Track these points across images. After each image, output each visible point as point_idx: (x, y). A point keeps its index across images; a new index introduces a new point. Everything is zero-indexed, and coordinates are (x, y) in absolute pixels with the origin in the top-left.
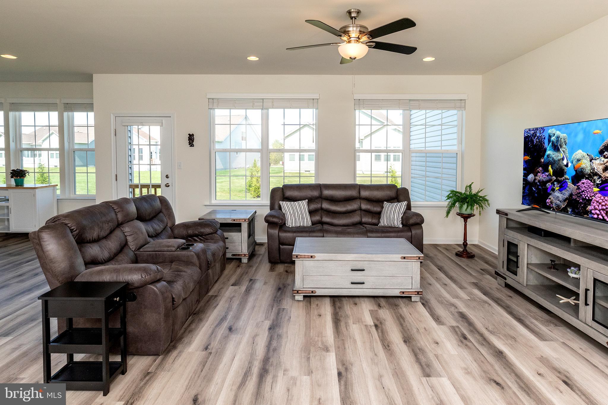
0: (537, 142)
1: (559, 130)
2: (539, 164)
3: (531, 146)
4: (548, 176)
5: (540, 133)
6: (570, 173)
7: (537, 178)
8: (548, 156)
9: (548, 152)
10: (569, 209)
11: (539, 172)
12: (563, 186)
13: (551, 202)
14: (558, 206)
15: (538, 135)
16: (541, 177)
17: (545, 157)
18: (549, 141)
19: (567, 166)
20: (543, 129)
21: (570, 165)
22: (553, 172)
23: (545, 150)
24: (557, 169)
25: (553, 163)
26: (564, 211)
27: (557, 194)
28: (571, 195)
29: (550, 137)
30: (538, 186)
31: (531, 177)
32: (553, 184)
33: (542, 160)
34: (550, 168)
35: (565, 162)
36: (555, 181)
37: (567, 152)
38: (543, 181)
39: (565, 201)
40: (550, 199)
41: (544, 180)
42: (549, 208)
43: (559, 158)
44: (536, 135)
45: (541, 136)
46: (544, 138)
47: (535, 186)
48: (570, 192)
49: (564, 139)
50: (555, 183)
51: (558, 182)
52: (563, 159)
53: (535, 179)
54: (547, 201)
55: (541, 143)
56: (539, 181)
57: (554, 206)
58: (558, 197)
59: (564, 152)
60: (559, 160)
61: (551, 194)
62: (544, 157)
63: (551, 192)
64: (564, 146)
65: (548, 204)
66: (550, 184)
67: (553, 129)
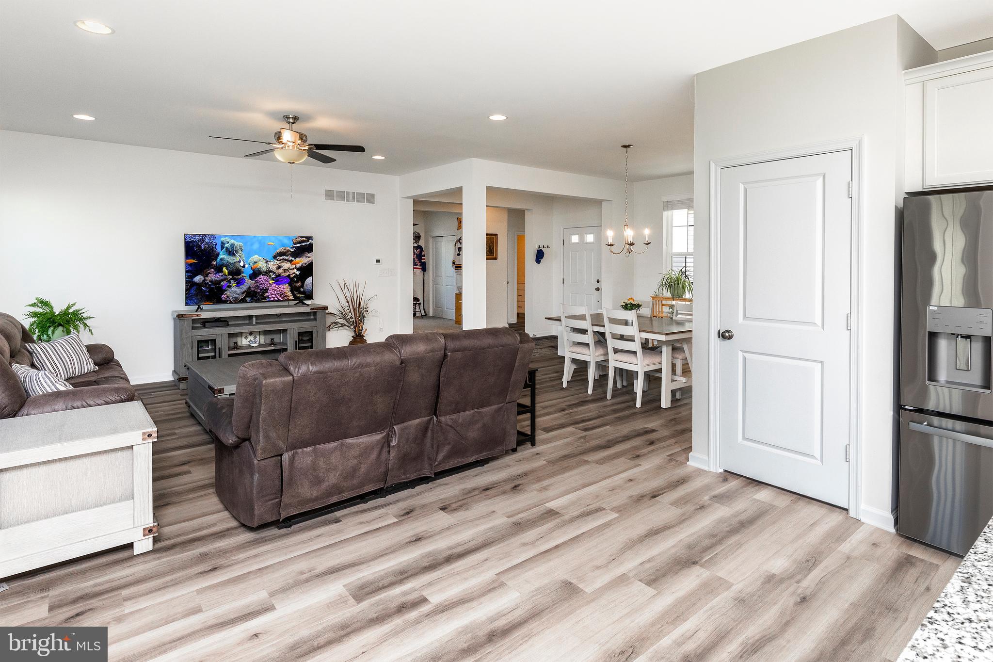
0: (205, 247)
1: (234, 240)
2: (210, 266)
3: (197, 250)
4: (222, 276)
5: (210, 240)
6: (247, 272)
7: (209, 278)
8: (222, 259)
9: (221, 256)
10: (247, 299)
11: (211, 274)
12: (240, 283)
13: (228, 297)
14: (236, 298)
15: (207, 241)
16: (213, 277)
17: (218, 260)
18: (222, 247)
19: (244, 266)
20: (214, 236)
21: (247, 266)
22: (228, 273)
23: (218, 255)
24: (233, 269)
25: (228, 265)
26: (243, 301)
27: (234, 289)
28: (249, 288)
29: (223, 244)
30: (210, 285)
31: (198, 279)
32: (229, 281)
33: (215, 263)
34: (224, 269)
35: (242, 264)
36: (231, 279)
37: (243, 256)
38: (216, 281)
39: (243, 293)
40: (226, 294)
41: (218, 279)
42: (225, 302)
43: (235, 261)
44: (204, 241)
45: (211, 243)
46: (216, 244)
47: (206, 286)
48: (248, 286)
49: (240, 247)
50: (232, 281)
51: (235, 279)
52: (239, 262)
53: (205, 280)
54: (222, 296)
55: (212, 249)
56: (211, 281)
57: (231, 299)
58: (235, 291)
59: (240, 256)
60: (235, 263)
61: (226, 290)
62: (216, 260)
63: (227, 288)
64: (240, 252)
65: (223, 299)
66: (225, 282)
67: (226, 238)
